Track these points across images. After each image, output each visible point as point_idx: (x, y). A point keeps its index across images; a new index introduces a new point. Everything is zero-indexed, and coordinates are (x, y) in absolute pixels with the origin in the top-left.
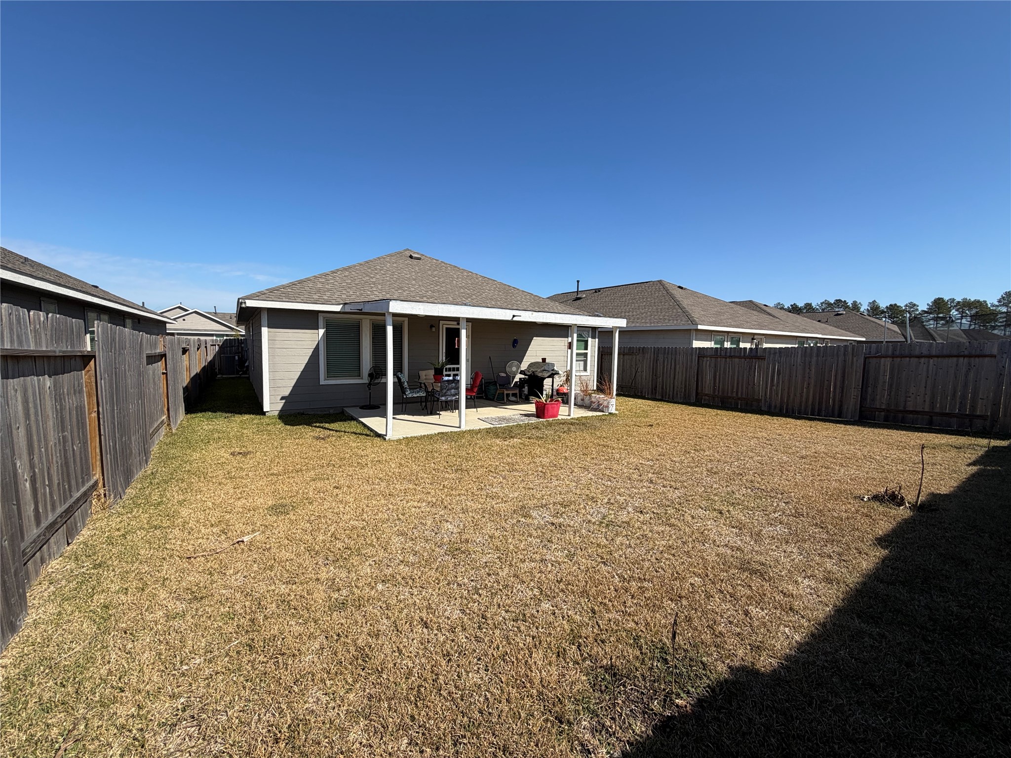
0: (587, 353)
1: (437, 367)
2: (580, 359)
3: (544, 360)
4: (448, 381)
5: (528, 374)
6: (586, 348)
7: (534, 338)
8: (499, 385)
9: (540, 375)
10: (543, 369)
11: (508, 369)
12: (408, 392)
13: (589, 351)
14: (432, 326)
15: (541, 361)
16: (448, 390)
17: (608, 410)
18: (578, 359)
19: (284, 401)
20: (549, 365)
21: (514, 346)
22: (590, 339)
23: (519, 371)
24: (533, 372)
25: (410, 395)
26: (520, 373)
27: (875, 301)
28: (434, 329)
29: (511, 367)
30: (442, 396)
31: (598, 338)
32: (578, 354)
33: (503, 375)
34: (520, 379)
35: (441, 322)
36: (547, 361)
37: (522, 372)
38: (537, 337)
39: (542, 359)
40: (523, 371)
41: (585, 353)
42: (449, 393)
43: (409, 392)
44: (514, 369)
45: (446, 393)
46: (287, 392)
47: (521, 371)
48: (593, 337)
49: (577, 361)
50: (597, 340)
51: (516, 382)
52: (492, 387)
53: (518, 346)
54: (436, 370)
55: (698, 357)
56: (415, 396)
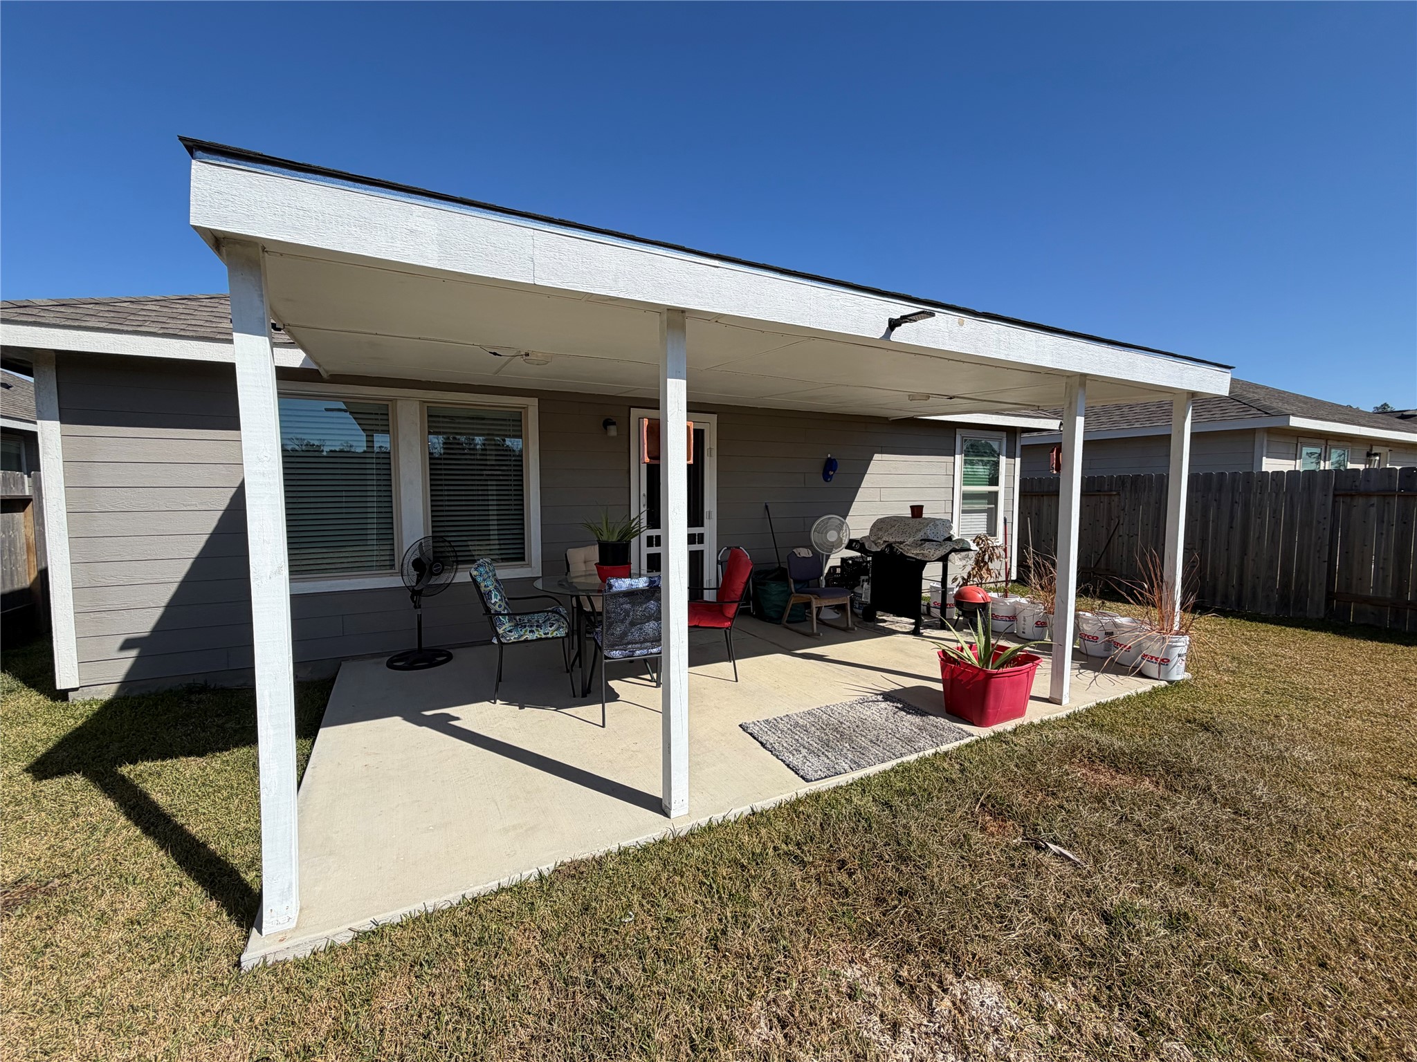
0: (996, 493)
1: (604, 538)
2: (977, 507)
3: (917, 511)
4: (631, 594)
5: (875, 549)
6: (994, 481)
7: (877, 456)
8: (796, 582)
9: (913, 553)
10: (920, 536)
11: (814, 537)
12: (505, 626)
13: (1001, 489)
14: (607, 423)
15: (908, 513)
16: (633, 624)
17: (1167, 673)
18: (967, 507)
19: (134, 653)
20: (936, 526)
21: (826, 477)
22: (1003, 459)
23: (846, 542)
24: (890, 546)
25: (513, 637)
26: (849, 547)
27: (1385, 404)
28: (613, 431)
29: (824, 531)
30: (613, 647)
31: (1021, 457)
32: (966, 497)
33: (804, 553)
34: (843, 560)
35: (635, 413)
36: (926, 514)
37: (851, 545)
38: (882, 453)
39: (912, 507)
40: (856, 541)
41: (990, 492)
42: (635, 634)
43: (507, 626)
44: (832, 536)
45: (624, 634)
46: (144, 624)
47: (851, 541)
48: (1011, 455)
49: (964, 512)
50: (1018, 460)
51: (834, 568)
52: (774, 588)
53: (837, 476)
54: (604, 548)
55: (1335, 496)
56: (530, 636)
